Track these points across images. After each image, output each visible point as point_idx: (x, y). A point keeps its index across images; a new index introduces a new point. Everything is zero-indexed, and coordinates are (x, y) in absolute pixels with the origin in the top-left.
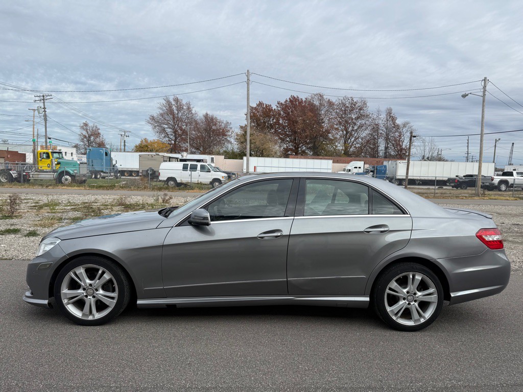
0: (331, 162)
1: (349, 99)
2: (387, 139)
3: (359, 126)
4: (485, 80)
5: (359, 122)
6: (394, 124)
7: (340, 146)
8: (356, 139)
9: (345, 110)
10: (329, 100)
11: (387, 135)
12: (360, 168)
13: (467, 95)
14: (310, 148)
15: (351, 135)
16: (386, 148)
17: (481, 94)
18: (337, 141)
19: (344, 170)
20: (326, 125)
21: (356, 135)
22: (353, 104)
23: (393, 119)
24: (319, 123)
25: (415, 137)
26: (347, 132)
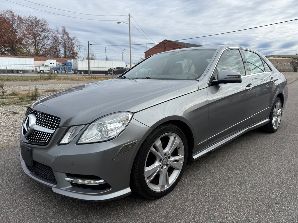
0: (33, 60)
1: (33, 18)
2: (65, 46)
3: (44, 37)
4: (129, 15)
5: (43, 34)
6: (68, 37)
7: (32, 50)
8: (43, 45)
9: (32, 25)
10: (19, 16)
11: (65, 44)
12: (53, 64)
13: (120, 23)
14: (8, 50)
15: (39, 42)
16: (65, 52)
17: (128, 23)
18: (29, 46)
19: (43, 65)
20: (19, 35)
21: (42, 43)
22: (37, 22)
23: (67, 34)
24: (14, 32)
25: (91, 45)
26: (36, 41)
